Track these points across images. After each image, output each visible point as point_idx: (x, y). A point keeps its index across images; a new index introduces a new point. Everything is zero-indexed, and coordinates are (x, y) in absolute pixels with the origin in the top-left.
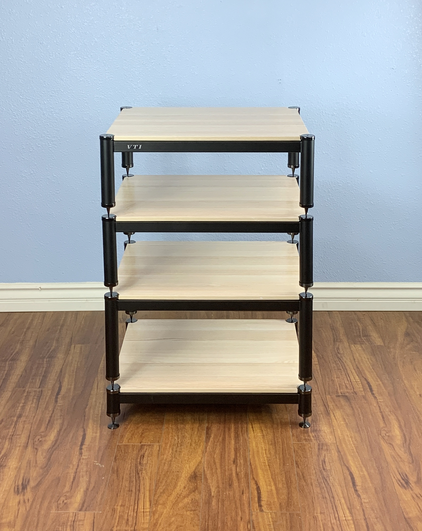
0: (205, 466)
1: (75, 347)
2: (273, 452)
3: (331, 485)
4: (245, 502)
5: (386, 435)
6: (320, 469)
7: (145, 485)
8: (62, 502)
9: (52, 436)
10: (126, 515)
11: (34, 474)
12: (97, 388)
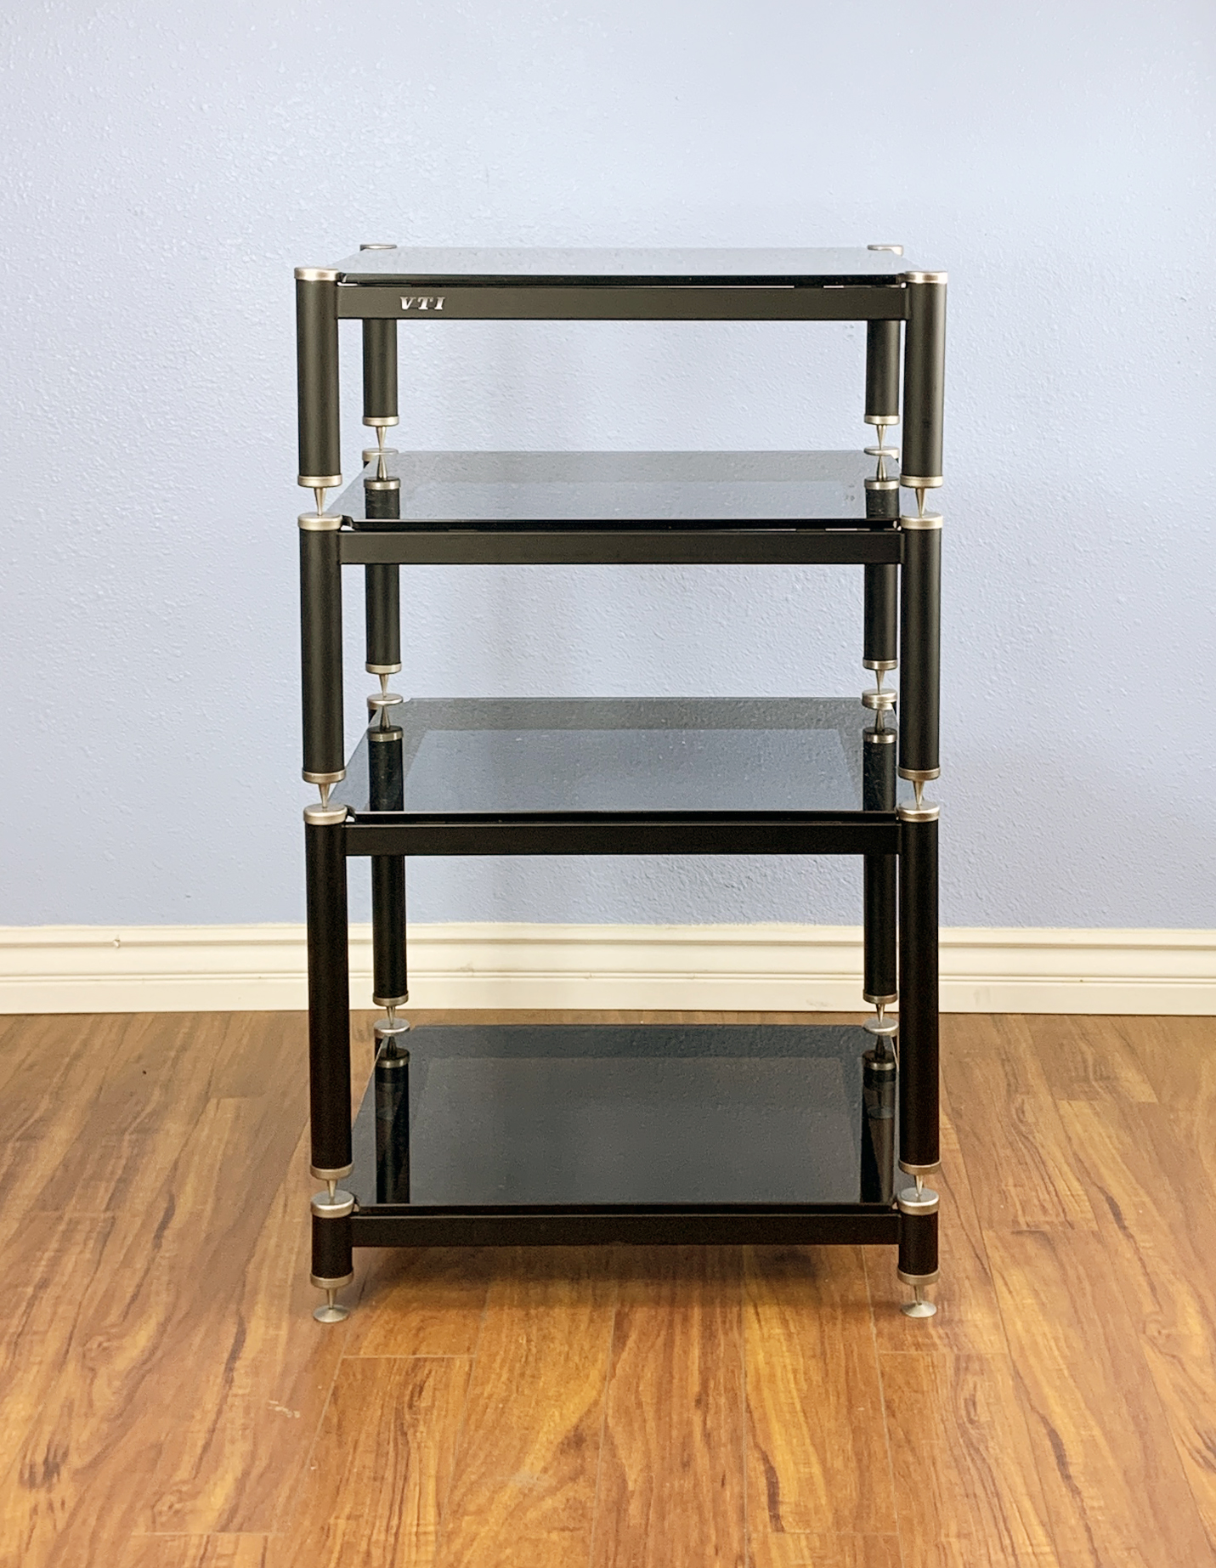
0: (610, 1412)
1: (218, 1104)
2: (817, 1378)
3: (991, 1462)
4: (730, 1508)
5: (1159, 1332)
6: (961, 1421)
7: (424, 1461)
8: (165, 1508)
9: (141, 1338)
10: (365, 1541)
11: (83, 1435)
12: (285, 1212)
